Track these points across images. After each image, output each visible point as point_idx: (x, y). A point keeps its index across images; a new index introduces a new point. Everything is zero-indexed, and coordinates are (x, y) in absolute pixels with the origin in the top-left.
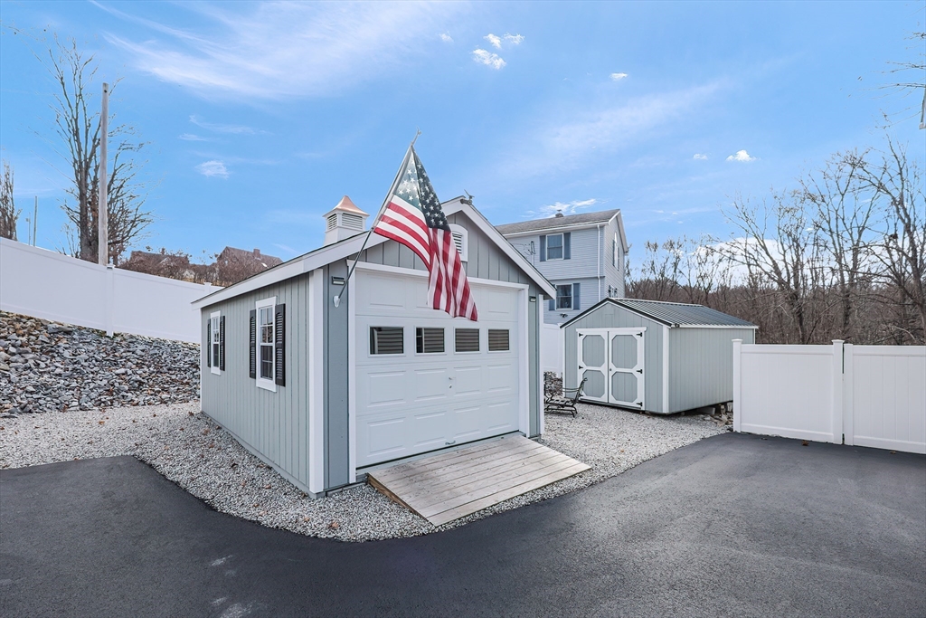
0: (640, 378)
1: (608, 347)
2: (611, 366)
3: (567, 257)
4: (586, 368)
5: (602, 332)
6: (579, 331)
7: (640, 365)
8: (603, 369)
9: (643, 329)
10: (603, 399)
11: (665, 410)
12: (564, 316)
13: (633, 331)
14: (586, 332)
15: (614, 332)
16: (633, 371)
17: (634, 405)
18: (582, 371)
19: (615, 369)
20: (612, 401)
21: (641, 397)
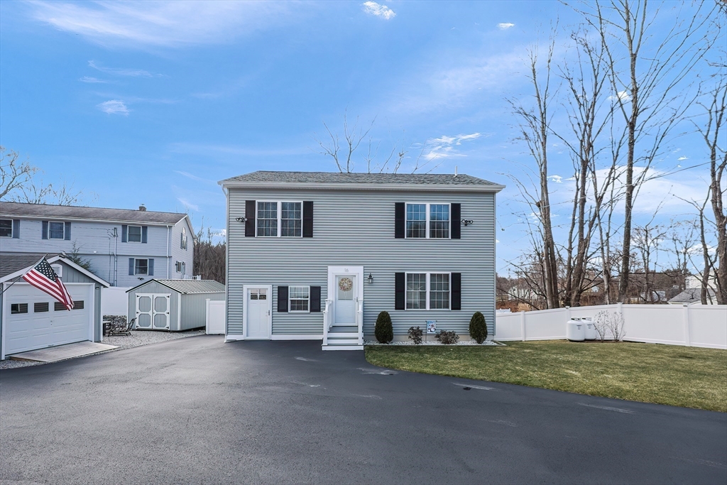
0: (168, 316)
1: (152, 303)
2: (154, 311)
3: (145, 241)
4: (140, 313)
5: (150, 295)
6: (137, 294)
7: (168, 310)
8: (150, 313)
9: (169, 295)
10: (150, 327)
11: (179, 329)
12: (141, 279)
13: (165, 295)
14: (140, 295)
15: (156, 295)
16: (165, 313)
17: (165, 328)
18: (139, 314)
19: (156, 313)
20: (154, 327)
21: (168, 325)
